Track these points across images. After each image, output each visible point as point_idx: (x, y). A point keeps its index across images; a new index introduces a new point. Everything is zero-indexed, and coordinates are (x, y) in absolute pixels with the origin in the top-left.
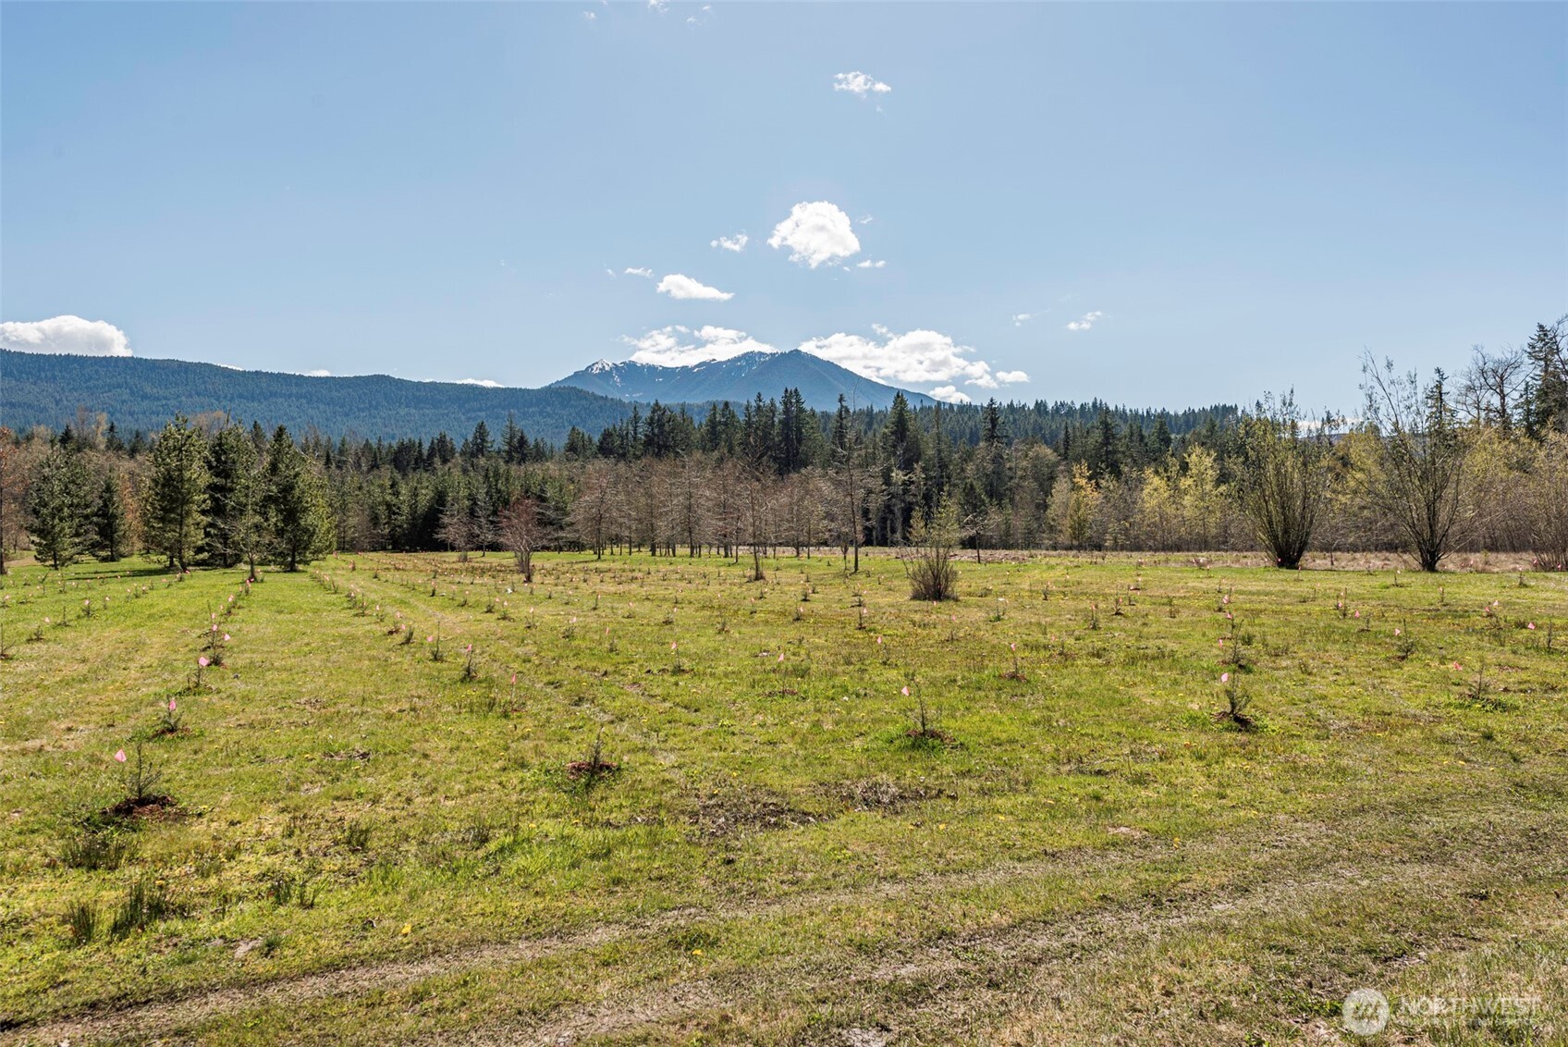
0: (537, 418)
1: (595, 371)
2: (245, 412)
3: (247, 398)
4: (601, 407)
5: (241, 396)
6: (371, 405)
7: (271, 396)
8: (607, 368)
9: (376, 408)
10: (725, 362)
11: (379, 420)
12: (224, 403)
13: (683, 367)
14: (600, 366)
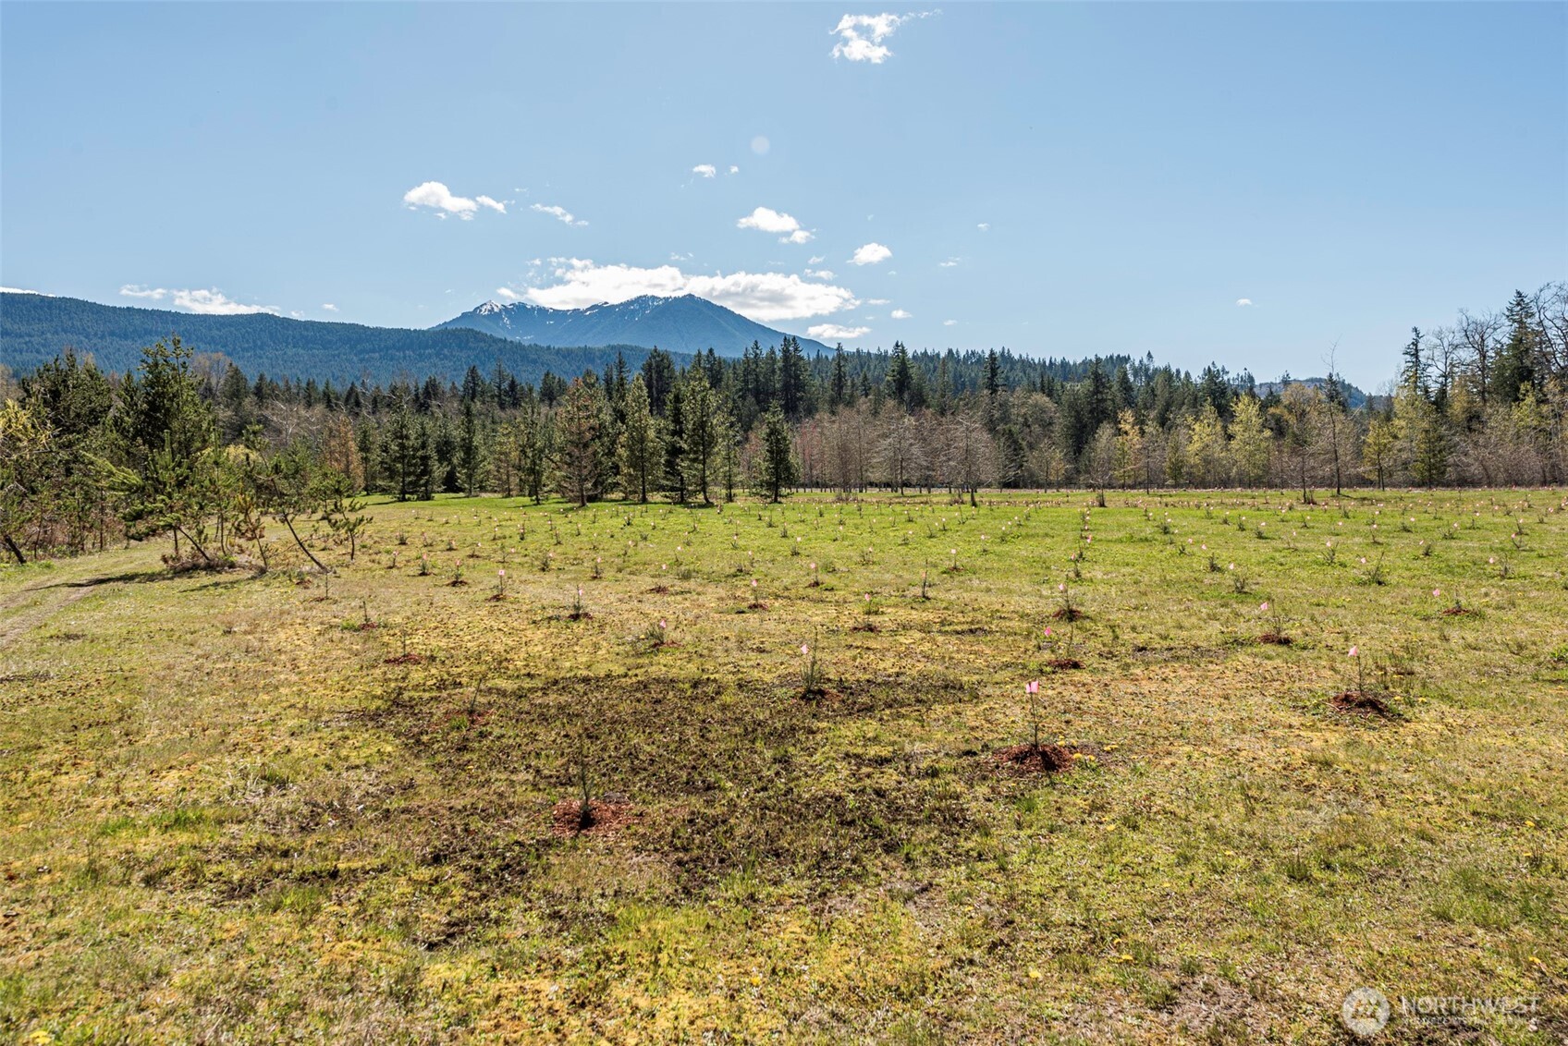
0: (434, 360)
1: (484, 312)
2: (119, 350)
3: (120, 336)
4: (500, 350)
5: (112, 334)
6: (255, 345)
7: (146, 334)
8: (496, 310)
9: (261, 348)
10: (617, 306)
11: (265, 360)
12: (95, 341)
13: (575, 310)
14: (489, 307)
